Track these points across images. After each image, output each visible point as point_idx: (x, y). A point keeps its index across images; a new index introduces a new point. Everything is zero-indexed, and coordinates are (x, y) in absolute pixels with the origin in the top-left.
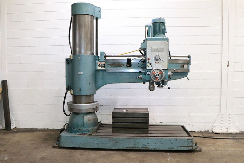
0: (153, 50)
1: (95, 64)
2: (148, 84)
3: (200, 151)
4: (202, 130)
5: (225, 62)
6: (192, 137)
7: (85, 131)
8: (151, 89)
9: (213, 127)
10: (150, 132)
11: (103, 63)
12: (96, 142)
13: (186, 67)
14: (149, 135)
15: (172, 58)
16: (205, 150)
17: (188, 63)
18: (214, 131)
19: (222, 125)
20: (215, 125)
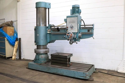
1: (46, 31)
4: (110, 69)
9: (118, 68)
15: (86, 26)
16: (96, 80)
19: (124, 68)
20: (119, 67)
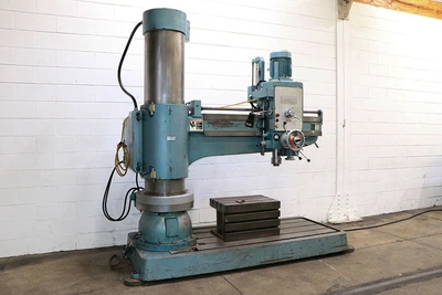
0: (284, 101)
2: (269, 155)
3: (352, 250)
5: (341, 121)
6: (342, 232)
7: (183, 245)
8: (276, 163)
9: (328, 215)
10: (281, 232)
11: (200, 120)
12: (212, 261)
13: (317, 127)
14: (281, 237)
17: (320, 122)
18: (330, 221)
19: (339, 210)
20: (330, 212)
